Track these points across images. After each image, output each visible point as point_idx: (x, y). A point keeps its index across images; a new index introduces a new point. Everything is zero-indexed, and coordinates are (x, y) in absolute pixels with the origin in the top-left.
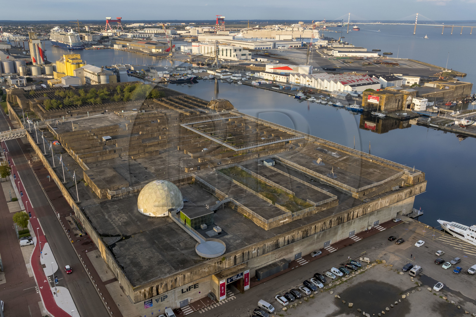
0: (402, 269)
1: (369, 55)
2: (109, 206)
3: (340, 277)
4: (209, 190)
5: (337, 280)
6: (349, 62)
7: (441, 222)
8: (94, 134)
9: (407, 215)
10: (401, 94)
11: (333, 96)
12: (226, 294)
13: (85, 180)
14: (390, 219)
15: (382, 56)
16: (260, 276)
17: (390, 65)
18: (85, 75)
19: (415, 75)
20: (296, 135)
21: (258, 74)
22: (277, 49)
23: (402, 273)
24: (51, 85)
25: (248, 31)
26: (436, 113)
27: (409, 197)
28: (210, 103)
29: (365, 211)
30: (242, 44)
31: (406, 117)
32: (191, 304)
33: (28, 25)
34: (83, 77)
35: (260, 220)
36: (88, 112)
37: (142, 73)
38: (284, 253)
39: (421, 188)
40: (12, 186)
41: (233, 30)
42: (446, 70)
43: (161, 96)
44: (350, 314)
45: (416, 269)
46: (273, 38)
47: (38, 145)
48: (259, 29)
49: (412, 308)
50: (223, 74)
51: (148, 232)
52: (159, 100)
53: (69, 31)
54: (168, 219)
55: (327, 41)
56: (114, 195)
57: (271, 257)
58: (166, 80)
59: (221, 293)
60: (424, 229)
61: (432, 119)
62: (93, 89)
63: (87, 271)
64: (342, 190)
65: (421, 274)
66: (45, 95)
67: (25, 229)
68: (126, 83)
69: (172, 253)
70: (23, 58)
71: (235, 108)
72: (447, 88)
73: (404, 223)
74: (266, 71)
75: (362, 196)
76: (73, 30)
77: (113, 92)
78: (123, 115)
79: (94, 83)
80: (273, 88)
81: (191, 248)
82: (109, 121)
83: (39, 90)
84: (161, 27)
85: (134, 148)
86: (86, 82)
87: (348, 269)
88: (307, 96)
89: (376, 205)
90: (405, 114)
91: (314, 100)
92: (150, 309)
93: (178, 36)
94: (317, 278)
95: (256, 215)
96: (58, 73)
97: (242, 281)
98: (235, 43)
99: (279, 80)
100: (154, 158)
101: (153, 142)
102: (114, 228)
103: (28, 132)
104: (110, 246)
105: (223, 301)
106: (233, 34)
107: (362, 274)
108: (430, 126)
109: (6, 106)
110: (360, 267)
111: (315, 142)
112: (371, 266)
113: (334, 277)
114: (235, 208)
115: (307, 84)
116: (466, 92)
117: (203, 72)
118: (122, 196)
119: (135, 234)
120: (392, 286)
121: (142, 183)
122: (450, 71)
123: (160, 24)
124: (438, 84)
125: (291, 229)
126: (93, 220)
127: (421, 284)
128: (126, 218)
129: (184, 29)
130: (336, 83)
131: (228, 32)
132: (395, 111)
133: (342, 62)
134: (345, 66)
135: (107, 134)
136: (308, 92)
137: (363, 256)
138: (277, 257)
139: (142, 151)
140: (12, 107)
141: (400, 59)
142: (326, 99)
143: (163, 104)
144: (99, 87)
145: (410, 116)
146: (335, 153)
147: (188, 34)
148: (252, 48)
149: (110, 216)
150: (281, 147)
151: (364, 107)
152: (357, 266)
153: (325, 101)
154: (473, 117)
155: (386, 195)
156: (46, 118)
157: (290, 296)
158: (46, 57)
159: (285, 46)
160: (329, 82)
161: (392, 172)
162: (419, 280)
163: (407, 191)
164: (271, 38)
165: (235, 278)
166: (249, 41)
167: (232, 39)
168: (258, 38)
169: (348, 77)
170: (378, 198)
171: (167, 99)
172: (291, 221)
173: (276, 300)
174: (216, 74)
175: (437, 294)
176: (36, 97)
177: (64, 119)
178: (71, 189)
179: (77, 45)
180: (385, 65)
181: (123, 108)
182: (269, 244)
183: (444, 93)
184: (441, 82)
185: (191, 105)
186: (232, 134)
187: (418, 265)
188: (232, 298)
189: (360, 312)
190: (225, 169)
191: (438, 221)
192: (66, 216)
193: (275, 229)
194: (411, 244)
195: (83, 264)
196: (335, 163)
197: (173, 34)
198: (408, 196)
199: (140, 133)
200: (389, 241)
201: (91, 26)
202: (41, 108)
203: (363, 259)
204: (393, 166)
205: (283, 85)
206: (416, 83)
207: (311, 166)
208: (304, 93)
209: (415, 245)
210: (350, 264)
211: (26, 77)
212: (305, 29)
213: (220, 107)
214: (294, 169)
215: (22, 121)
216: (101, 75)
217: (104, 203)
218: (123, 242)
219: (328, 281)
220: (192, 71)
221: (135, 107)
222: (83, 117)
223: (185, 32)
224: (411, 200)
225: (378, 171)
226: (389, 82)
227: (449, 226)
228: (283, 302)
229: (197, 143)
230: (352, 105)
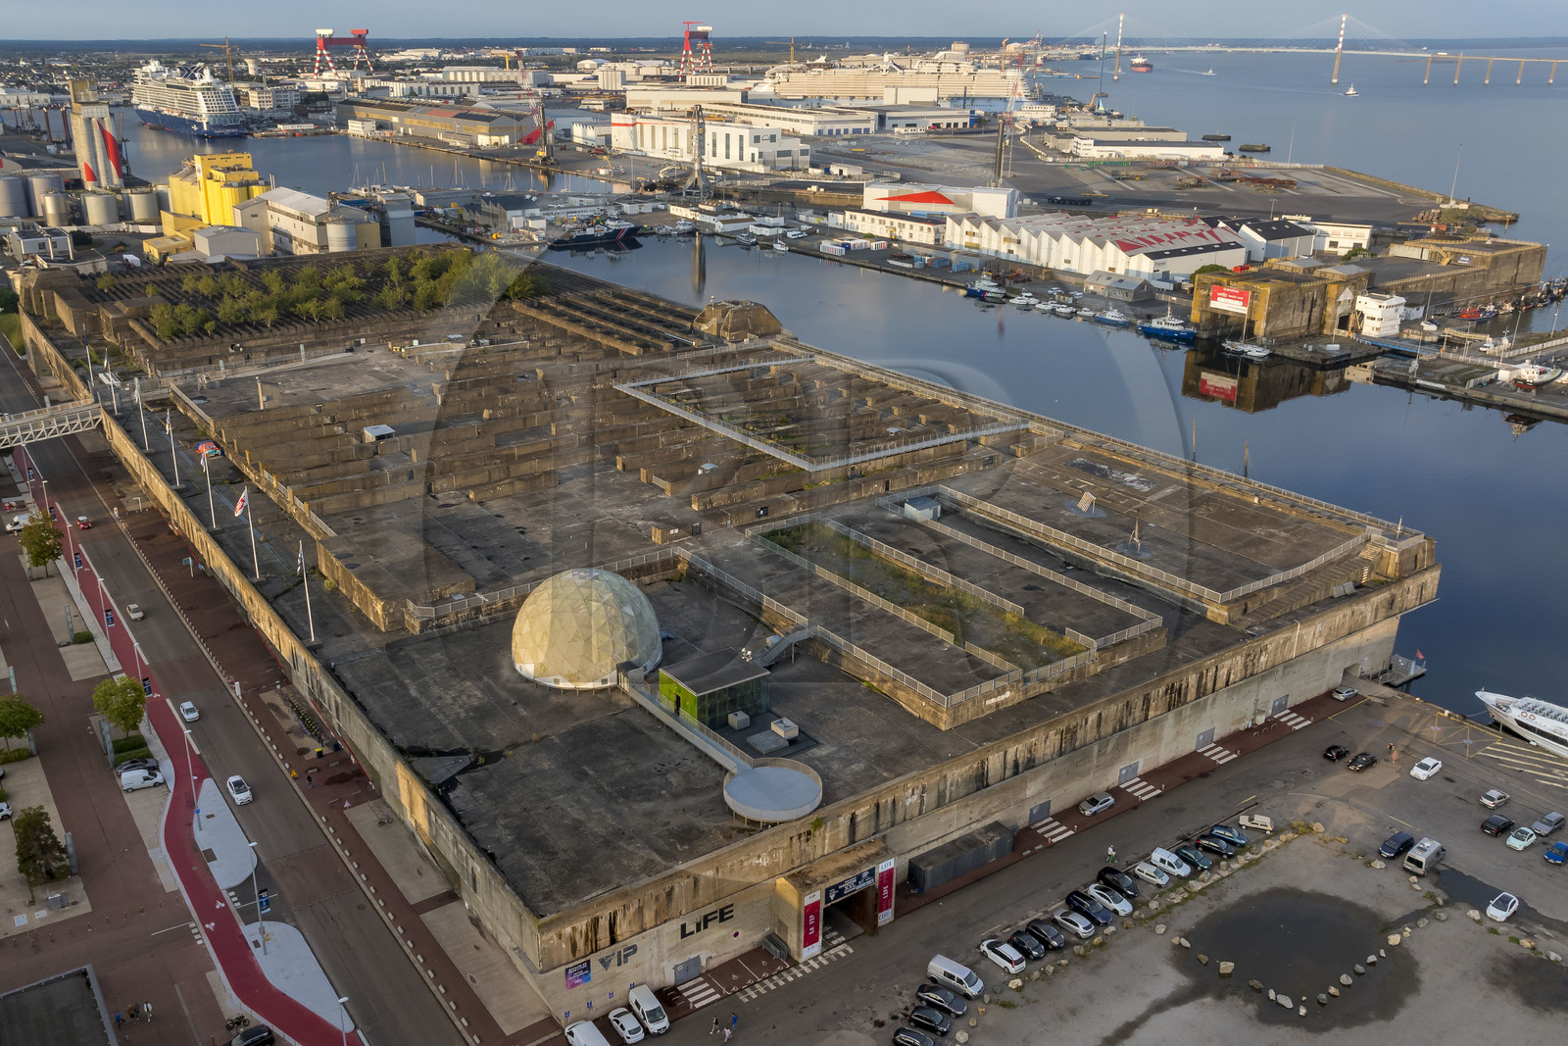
0: (1380, 853)
1: (1196, 153)
2: (416, 656)
3: (1181, 881)
4: (740, 599)
5: (1172, 890)
6: (1132, 178)
7: (1489, 698)
8: (333, 419)
9: (1375, 677)
10: (1319, 283)
11: (1091, 288)
12: (821, 938)
13: (324, 570)
14: (1323, 690)
15: (1236, 157)
16: (925, 880)
17: (1268, 186)
18: (272, 223)
19: (1350, 218)
20: (1000, 419)
21: (840, 217)
22: (889, 135)
23: (1378, 864)
24: (157, 256)
25: (792, 75)
26: (1432, 343)
27: (1387, 617)
28: (703, 315)
29: (1250, 664)
30: (773, 118)
31: (1337, 358)
32: (707, 972)
33: (49, 56)
34: (266, 228)
35: (923, 697)
36: (302, 347)
37: (454, 215)
38: (997, 803)
39: (1422, 587)
40: (68, 592)
41: (736, 72)
42: (1452, 202)
43: (539, 292)
44: (1229, 998)
45: (1425, 850)
46: (875, 98)
47: (147, 455)
48: (828, 66)
49: (1425, 977)
50: (721, 217)
51: (557, 741)
52: (531, 306)
53: (197, 75)
54: (616, 697)
55: (1051, 108)
56: (431, 620)
57: (959, 817)
58: (536, 239)
59: (806, 935)
60: (1436, 722)
61: (1422, 364)
62: (308, 270)
63: (352, 871)
64: (1172, 596)
65: (1441, 868)
66: (150, 290)
67: (132, 733)
68: (411, 250)
69: (648, 806)
70: (50, 166)
71: (785, 331)
72: (1464, 261)
73: (1369, 704)
74: (866, 206)
75: (1239, 616)
76: (212, 73)
77: (376, 279)
78: (420, 356)
79: (304, 251)
80: (891, 262)
81: (708, 789)
82: (374, 373)
83: (119, 273)
84: (498, 63)
85: (472, 464)
86: (276, 247)
87: (1206, 854)
88: (1007, 289)
89: (1285, 643)
90: (1334, 347)
91: (1033, 301)
92: (582, 991)
93: (557, 92)
94: (1107, 882)
95: (908, 681)
96: (175, 214)
97: (871, 896)
98: (751, 115)
99: (911, 235)
100: (542, 497)
101: (533, 445)
102: (444, 728)
103: (110, 412)
104: (440, 786)
105: (811, 962)
106: (741, 85)
107: (1253, 869)
108: (1418, 386)
109: (17, 328)
110: (1242, 846)
111: (1065, 442)
112: (1277, 843)
113: (1163, 880)
114: (831, 659)
115: (1004, 249)
116: (1527, 273)
117: (655, 210)
118: (457, 622)
119: (514, 746)
120: (1351, 906)
121: (516, 578)
122: (1465, 206)
123: (493, 51)
124: (1433, 248)
125: (1022, 725)
126: (370, 702)
127: (1446, 897)
128: (479, 694)
129: (575, 70)
130: (1101, 246)
131: (725, 78)
132: (1301, 338)
133: (1109, 176)
134: (1119, 189)
135: (376, 419)
136: (1013, 276)
137: (1251, 809)
138: (976, 816)
139: (502, 475)
140: (43, 329)
141: (1298, 165)
142: (1070, 300)
143: (546, 318)
144: (324, 261)
145: (1349, 355)
146: (1134, 478)
147: (591, 85)
148: (809, 130)
149: (424, 690)
150: (957, 457)
151: (1197, 325)
152: (1233, 843)
153: (1069, 305)
154: (1555, 354)
155: (1313, 612)
156: (165, 367)
157: (1030, 942)
158: (125, 162)
159: (915, 125)
160: (1079, 241)
161: (1326, 538)
162: (1436, 885)
163: (1379, 598)
164: (867, 98)
165: (850, 888)
166: (794, 108)
167: (738, 101)
168: (825, 99)
169: (1137, 227)
170: (1292, 621)
171: (559, 302)
172: (1020, 698)
173: (984, 954)
174: (698, 219)
175: (1501, 929)
176: (120, 299)
177: (223, 369)
178: (281, 601)
179: (225, 121)
180: (1252, 188)
181: (415, 331)
182: (957, 773)
183: (1455, 279)
184: (1444, 242)
185: (640, 322)
186: (788, 416)
187: (1431, 838)
188: (840, 951)
189: (1259, 991)
190: (783, 532)
191: (1478, 694)
192: (260, 691)
193: (970, 724)
194: (1398, 771)
195: (338, 849)
196: (1138, 510)
197: (539, 86)
198: (1382, 613)
199: (486, 414)
200: (1326, 761)
201: (263, 60)
202: (143, 334)
203: (1251, 820)
204: (1329, 518)
205: (926, 255)
206: (1357, 246)
207: (1062, 520)
208: (995, 278)
209: (1412, 773)
210: (1210, 836)
211: (68, 229)
212: (979, 67)
213: (740, 328)
214: (1007, 529)
215: (84, 379)
216: (330, 223)
217: (397, 647)
218: (479, 774)
219: (1145, 894)
220: (620, 207)
221: (455, 329)
222: (286, 362)
223: (581, 77)
224: (1389, 628)
225: (1283, 534)
226: (1272, 242)
227: (1515, 710)
228: (1010, 961)
229: (679, 446)
230: (1160, 320)
